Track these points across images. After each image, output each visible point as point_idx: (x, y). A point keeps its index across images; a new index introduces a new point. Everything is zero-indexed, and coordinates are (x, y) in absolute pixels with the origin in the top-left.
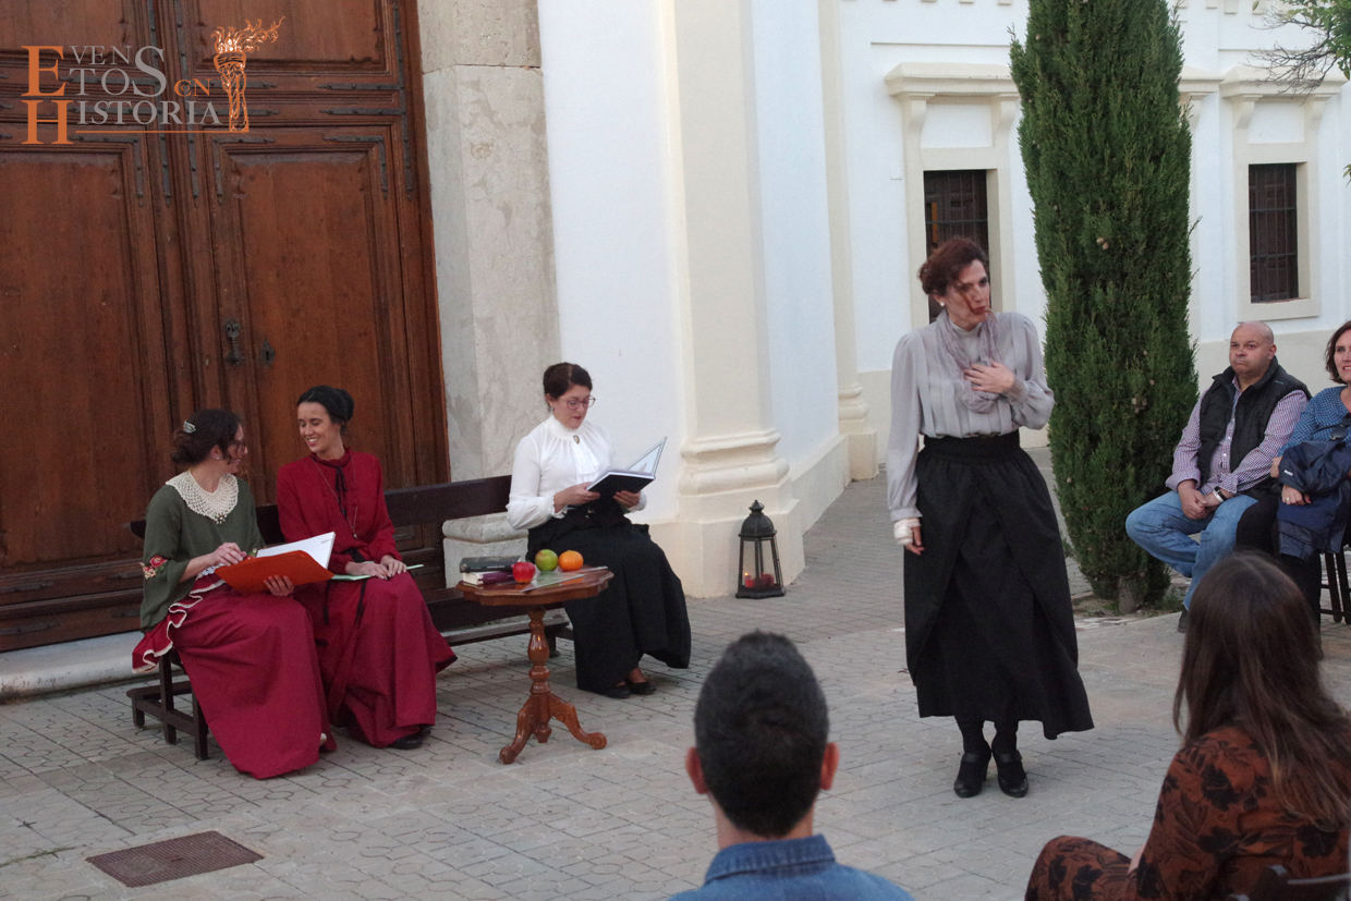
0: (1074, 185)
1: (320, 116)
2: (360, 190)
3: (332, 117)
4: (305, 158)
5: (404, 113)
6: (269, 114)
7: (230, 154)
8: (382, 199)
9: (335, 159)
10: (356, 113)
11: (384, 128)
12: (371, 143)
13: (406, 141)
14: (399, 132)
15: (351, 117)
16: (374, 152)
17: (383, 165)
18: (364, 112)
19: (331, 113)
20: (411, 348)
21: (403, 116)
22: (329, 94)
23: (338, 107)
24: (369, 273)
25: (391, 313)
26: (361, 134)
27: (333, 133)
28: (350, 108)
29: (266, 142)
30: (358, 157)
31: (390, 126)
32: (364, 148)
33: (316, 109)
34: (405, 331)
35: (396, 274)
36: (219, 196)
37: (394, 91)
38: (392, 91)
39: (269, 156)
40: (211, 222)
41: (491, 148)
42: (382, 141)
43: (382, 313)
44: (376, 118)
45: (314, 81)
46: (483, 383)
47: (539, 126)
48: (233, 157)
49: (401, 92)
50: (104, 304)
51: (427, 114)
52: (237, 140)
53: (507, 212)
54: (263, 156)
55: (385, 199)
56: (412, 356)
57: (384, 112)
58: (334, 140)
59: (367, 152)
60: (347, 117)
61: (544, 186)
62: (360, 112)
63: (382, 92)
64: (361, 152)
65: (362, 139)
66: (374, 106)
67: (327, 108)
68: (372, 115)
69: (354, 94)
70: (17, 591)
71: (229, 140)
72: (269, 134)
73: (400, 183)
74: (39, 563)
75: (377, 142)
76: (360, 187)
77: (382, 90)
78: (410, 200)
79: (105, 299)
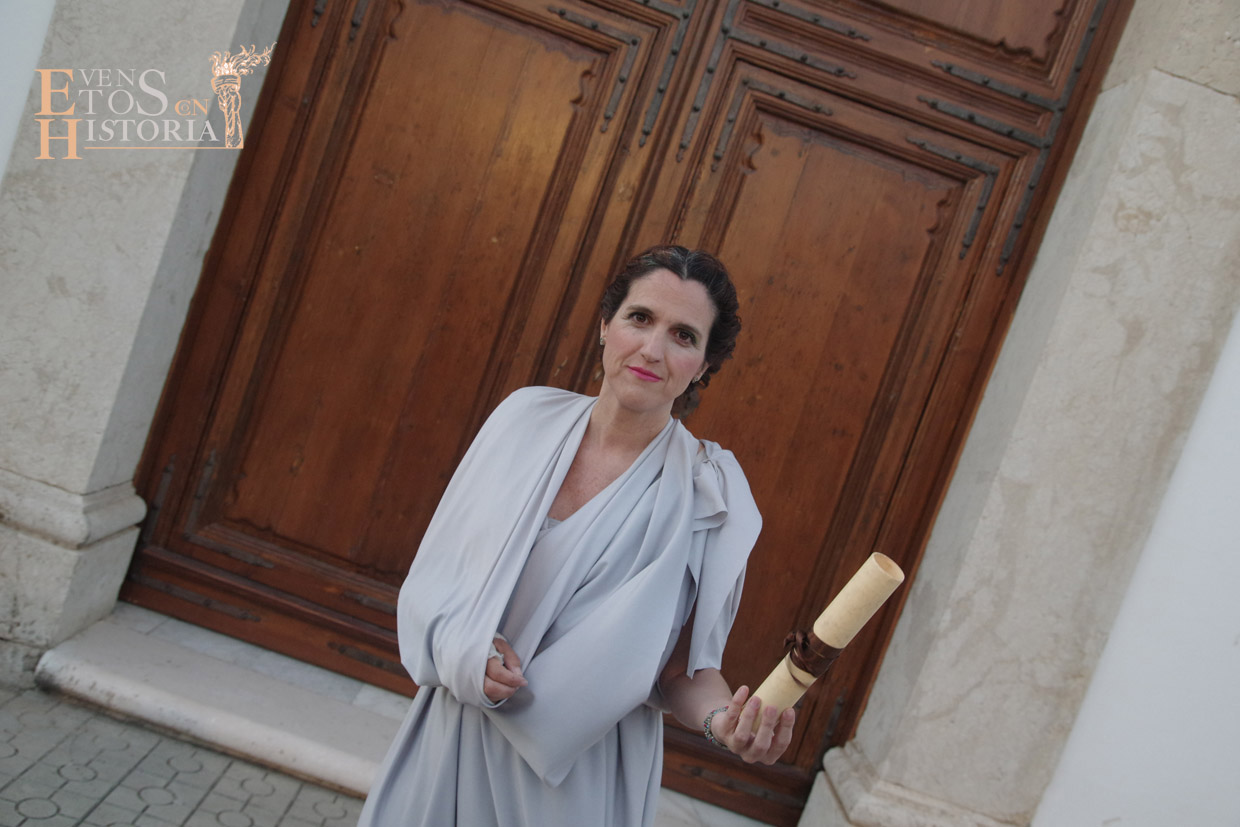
1: (914, 104)
2: (931, 231)
3: (933, 113)
5: (1047, 147)
6: (838, 73)
7: (758, 108)
9: (912, 173)
10: (971, 119)
11: (1007, 158)
12: (976, 171)
13: (1031, 188)
14: (1026, 171)
15: (961, 123)
16: (977, 185)
17: (980, 209)
18: (984, 123)
19: (933, 106)
20: (903, 486)
21: (1044, 151)
22: (943, 80)
23: (946, 102)
24: (888, 351)
25: (896, 420)
26: (968, 153)
27: (923, 136)
28: (965, 110)
29: (817, 110)
30: (941, 186)
31: (1017, 157)
32: (960, 175)
33: (908, 94)
34: (906, 456)
35: (928, 370)
36: (716, 159)
37: (1046, 109)
38: (1041, 109)
39: (814, 133)
40: (687, 191)
41: (1153, 222)
42: (995, 174)
43: (881, 414)
44: (999, 139)
45: (928, 54)
46: (966, 580)
48: (762, 117)
49: (1058, 115)
50: (495, 240)
52: (777, 93)
53: (1135, 332)
54: (806, 130)
55: (961, 257)
56: (898, 495)
57: (1016, 133)
58: (923, 148)
59: (964, 182)
60: (957, 122)
62: (978, 119)
63: (1027, 107)
64: (957, 179)
65: (963, 160)
66: (1004, 121)
67: (931, 96)
68: (995, 132)
69: (979, 94)
70: (226, 554)
71: (763, 88)
72: (827, 102)
73: (994, 244)
74: (267, 532)
75: (984, 172)
76: (931, 225)
77: (1029, 103)
78: (998, 275)
79: (499, 235)
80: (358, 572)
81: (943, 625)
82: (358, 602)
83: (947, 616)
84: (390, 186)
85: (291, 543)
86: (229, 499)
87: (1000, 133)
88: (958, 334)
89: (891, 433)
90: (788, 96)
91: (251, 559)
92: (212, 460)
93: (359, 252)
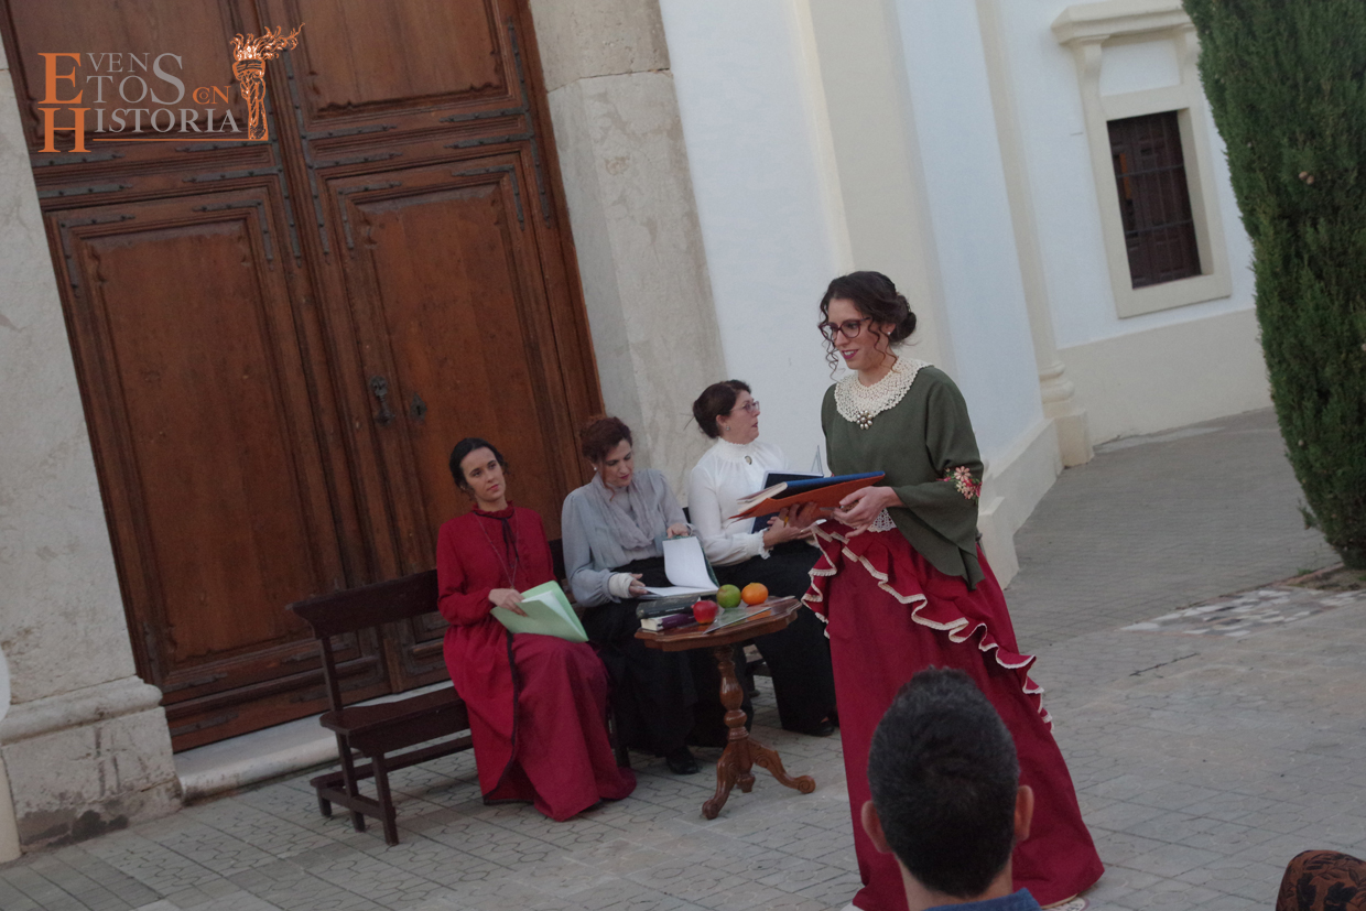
0: (1267, 118)
1: (445, 152)
2: (497, 223)
3: (458, 151)
4: (435, 198)
5: (532, 137)
6: (391, 156)
7: (357, 204)
8: (519, 230)
9: (466, 194)
10: (482, 144)
11: (512, 156)
12: (502, 173)
13: (537, 166)
14: (529, 157)
15: (478, 148)
16: (506, 182)
17: (518, 194)
18: (490, 142)
19: (456, 147)
20: (569, 387)
21: (532, 140)
22: (452, 127)
23: (461, 139)
24: (514, 310)
25: (542, 350)
26: (490, 164)
27: (462, 168)
28: (475, 139)
29: (392, 186)
30: (490, 189)
31: (519, 152)
32: (494, 179)
33: (440, 145)
35: (543, 308)
36: (350, 249)
37: (519, 114)
38: (516, 115)
39: (397, 201)
40: (345, 278)
41: (627, 161)
42: (513, 169)
43: (533, 352)
44: (504, 146)
45: (434, 117)
46: (647, 412)
47: (675, 131)
48: (362, 208)
49: (527, 114)
50: (246, 377)
51: (556, 134)
52: (363, 188)
53: (652, 226)
54: (390, 202)
55: (523, 230)
56: (569, 393)
57: (512, 138)
58: (462, 175)
59: (498, 183)
60: (474, 149)
61: (688, 194)
62: (486, 142)
63: (507, 118)
64: (493, 183)
65: (491, 170)
66: (501, 133)
67: (452, 142)
68: (499, 143)
69: (478, 123)
70: (192, 686)
71: (353, 190)
72: (394, 178)
73: (536, 211)
74: (210, 655)
75: (507, 171)
76: (495, 220)
77: (506, 116)
78: (549, 228)
79: (246, 372)
80: (282, 643)
81: (650, 444)
82: (293, 662)
83: (649, 438)
84: (159, 380)
85: (229, 652)
86: (171, 651)
87: (502, 143)
88: (547, 277)
89: (544, 358)
90: (370, 186)
91: (209, 679)
92: (147, 630)
93: (164, 435)
